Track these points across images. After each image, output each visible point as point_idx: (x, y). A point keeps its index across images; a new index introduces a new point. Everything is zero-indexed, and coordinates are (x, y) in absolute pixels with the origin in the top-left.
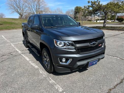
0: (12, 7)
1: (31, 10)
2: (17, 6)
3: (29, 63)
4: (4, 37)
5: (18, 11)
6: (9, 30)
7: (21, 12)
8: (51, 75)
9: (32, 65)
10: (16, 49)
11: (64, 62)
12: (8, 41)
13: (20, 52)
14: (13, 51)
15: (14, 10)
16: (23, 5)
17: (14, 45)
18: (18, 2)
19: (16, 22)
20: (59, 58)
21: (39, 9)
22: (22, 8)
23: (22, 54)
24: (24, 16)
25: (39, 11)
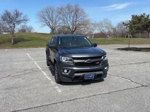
0: (43, 19)
1: (66, 23)
2: (49, 18)
3: (45, 77)
4: (29, 56)
5: (50, 24)
6: (36, 47)
7: (53, 25)
8: (59, 85)
9: (47, 78)
10: (38, 67)
11: (66, 73)
12: (32, 59)
13: (40, 69)
14: (35, 68)
15: (45, 23)
16: (57, 16)
17: (37, 63)
18: (51, 13)
19: (45, 37)
20: (62, 69)
21: (76, 22)
22: (55, 21)
23: (42, 71)
24: (56, 30)
25: (76, 23)
